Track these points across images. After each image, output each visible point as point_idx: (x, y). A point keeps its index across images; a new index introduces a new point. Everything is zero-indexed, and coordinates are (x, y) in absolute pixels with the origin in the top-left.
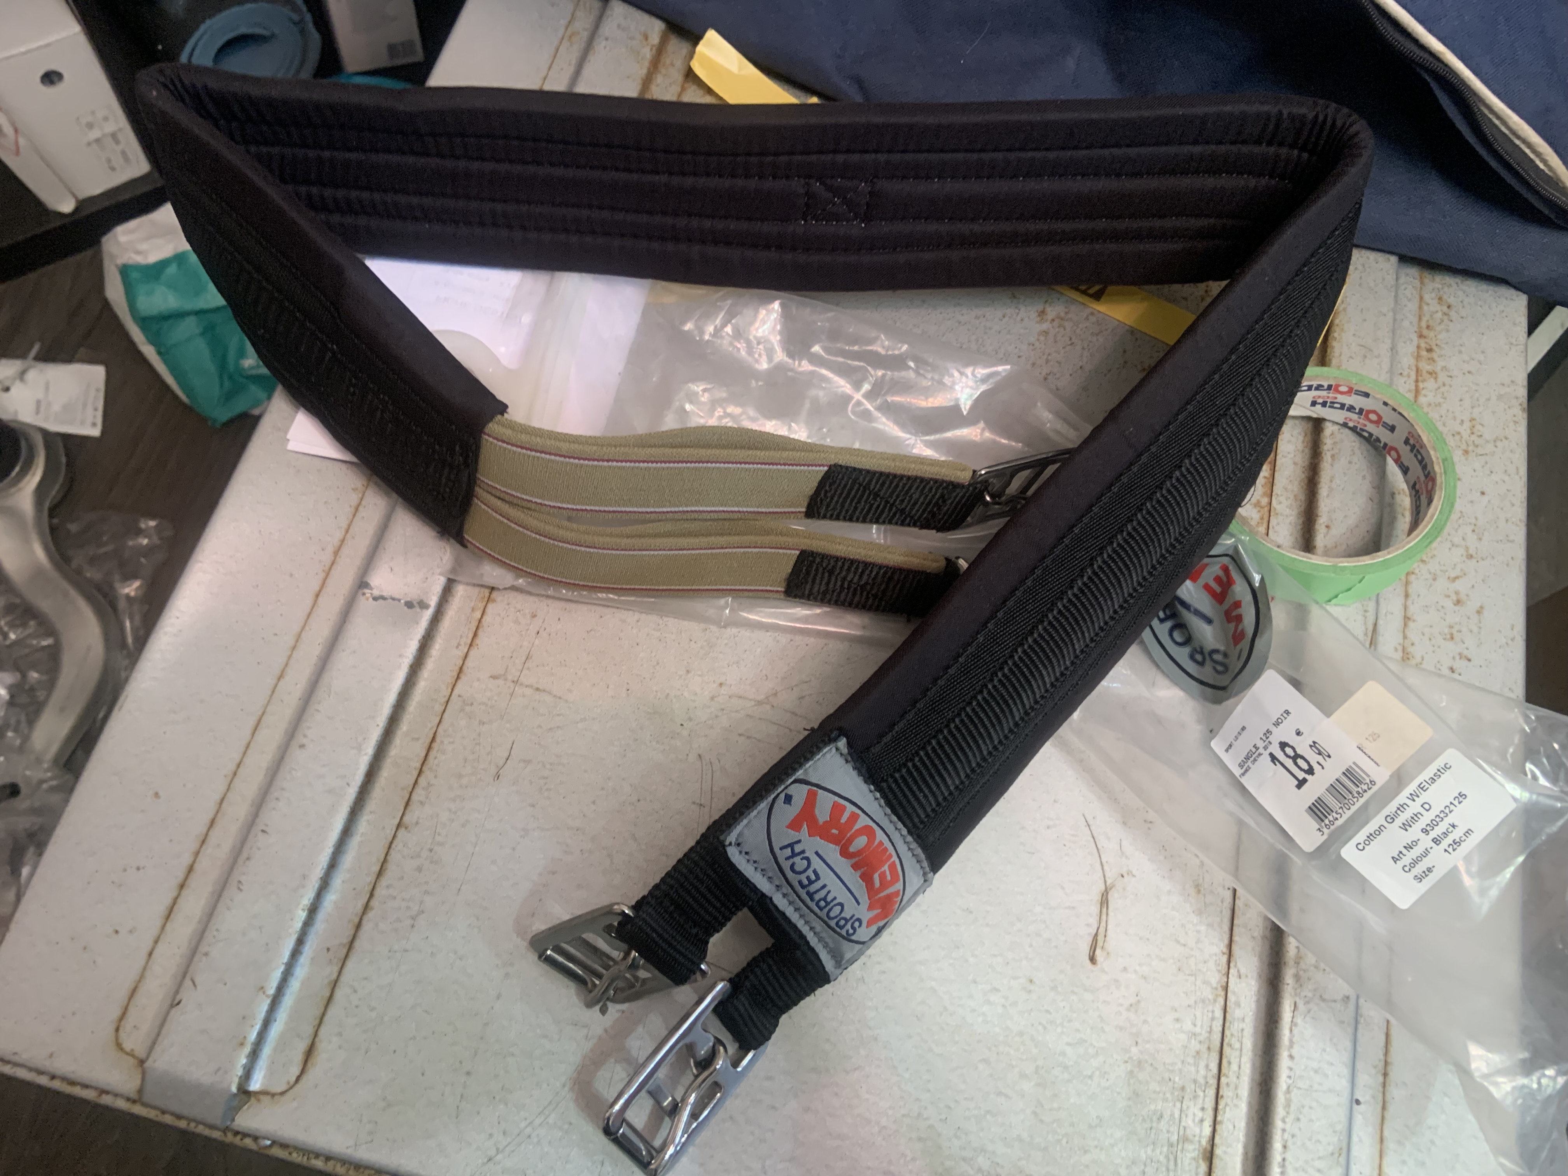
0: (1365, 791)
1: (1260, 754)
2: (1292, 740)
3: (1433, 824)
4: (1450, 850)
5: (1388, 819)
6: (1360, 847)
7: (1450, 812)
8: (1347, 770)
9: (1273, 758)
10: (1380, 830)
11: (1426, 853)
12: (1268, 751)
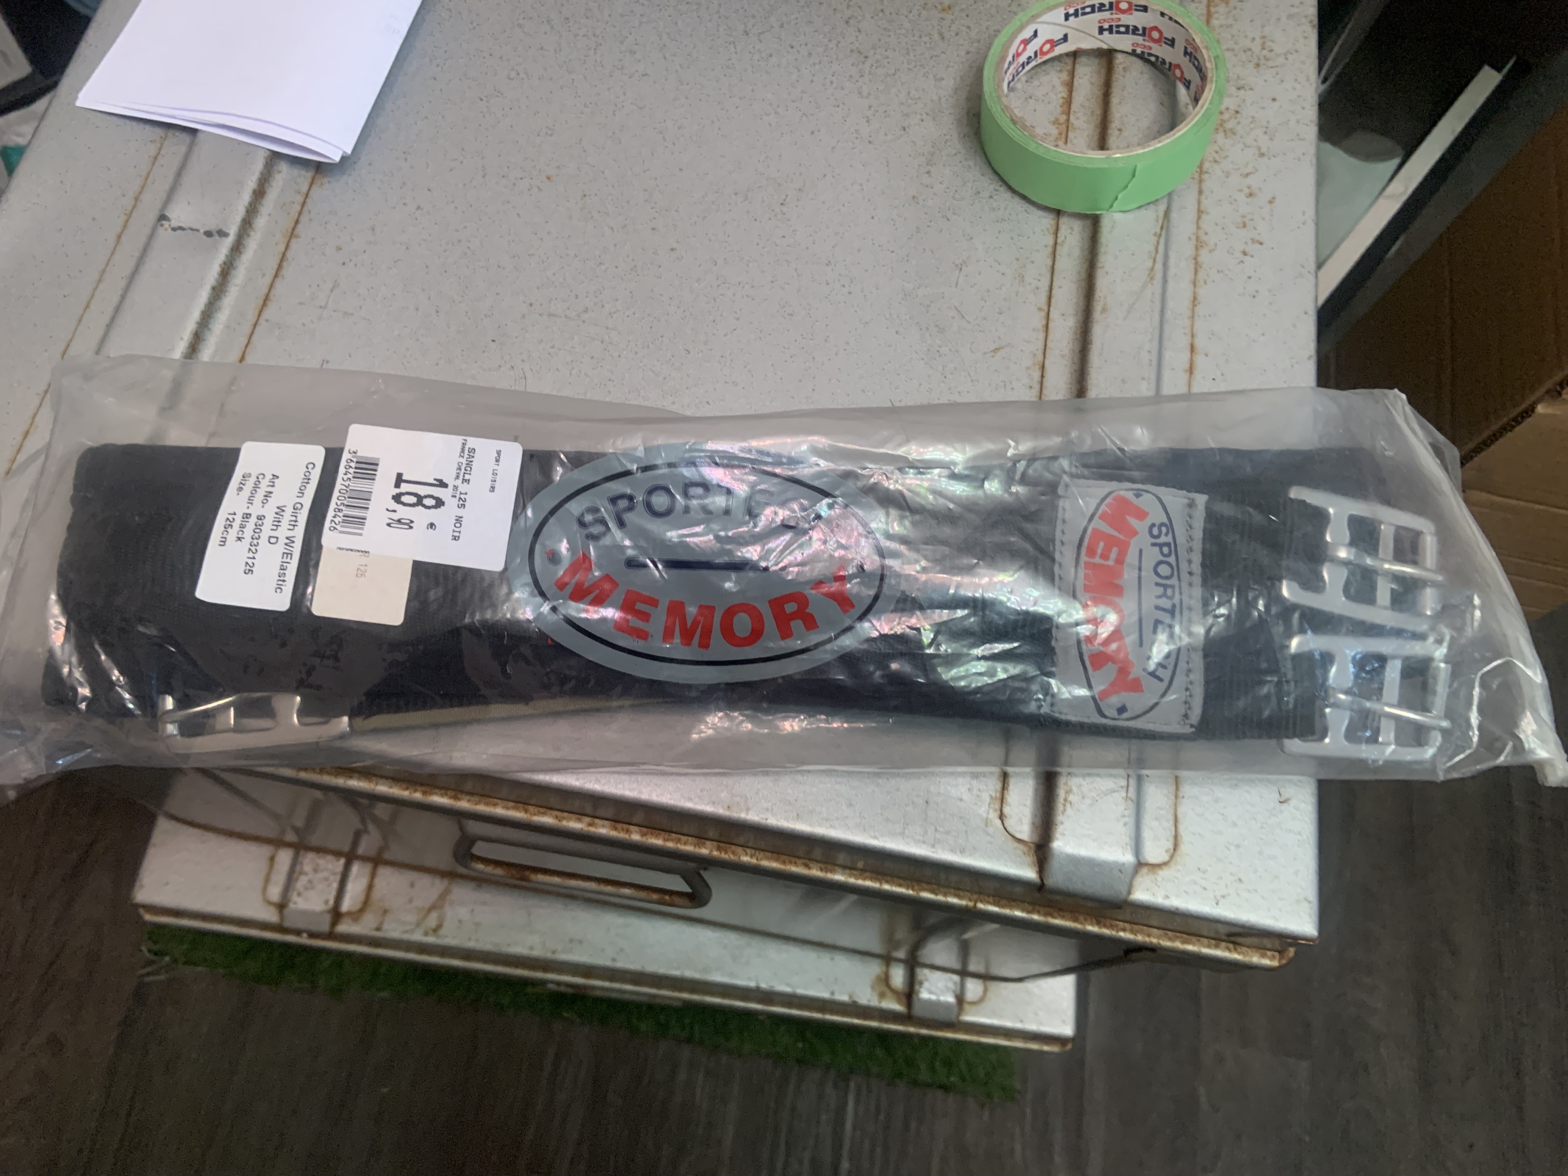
0: (334, 517)
1: (457, 477)
2: (434, 515)
3: (258, 528)
4: (230, 517)
5: (299, 506)
6: (311, 466)
7: (250, 549)
8: (363, 524)
9: (442, 484)
10: (302, 492)
11: (250, 501)
12: (451, 487)
